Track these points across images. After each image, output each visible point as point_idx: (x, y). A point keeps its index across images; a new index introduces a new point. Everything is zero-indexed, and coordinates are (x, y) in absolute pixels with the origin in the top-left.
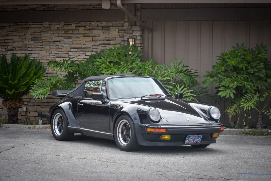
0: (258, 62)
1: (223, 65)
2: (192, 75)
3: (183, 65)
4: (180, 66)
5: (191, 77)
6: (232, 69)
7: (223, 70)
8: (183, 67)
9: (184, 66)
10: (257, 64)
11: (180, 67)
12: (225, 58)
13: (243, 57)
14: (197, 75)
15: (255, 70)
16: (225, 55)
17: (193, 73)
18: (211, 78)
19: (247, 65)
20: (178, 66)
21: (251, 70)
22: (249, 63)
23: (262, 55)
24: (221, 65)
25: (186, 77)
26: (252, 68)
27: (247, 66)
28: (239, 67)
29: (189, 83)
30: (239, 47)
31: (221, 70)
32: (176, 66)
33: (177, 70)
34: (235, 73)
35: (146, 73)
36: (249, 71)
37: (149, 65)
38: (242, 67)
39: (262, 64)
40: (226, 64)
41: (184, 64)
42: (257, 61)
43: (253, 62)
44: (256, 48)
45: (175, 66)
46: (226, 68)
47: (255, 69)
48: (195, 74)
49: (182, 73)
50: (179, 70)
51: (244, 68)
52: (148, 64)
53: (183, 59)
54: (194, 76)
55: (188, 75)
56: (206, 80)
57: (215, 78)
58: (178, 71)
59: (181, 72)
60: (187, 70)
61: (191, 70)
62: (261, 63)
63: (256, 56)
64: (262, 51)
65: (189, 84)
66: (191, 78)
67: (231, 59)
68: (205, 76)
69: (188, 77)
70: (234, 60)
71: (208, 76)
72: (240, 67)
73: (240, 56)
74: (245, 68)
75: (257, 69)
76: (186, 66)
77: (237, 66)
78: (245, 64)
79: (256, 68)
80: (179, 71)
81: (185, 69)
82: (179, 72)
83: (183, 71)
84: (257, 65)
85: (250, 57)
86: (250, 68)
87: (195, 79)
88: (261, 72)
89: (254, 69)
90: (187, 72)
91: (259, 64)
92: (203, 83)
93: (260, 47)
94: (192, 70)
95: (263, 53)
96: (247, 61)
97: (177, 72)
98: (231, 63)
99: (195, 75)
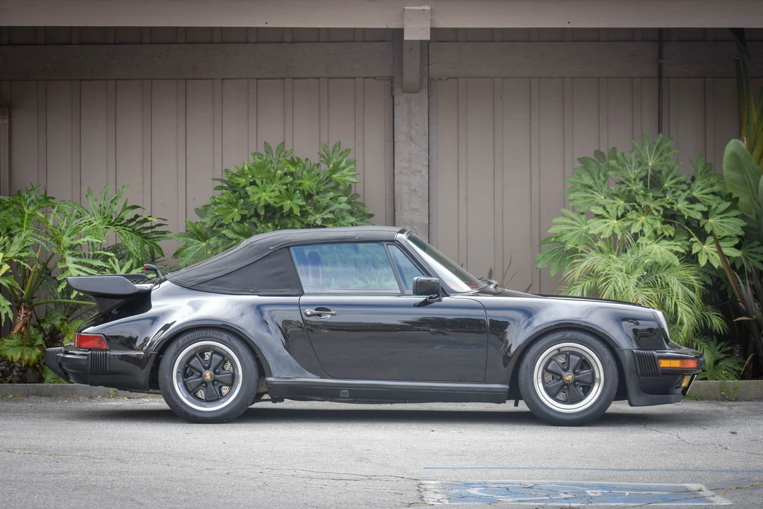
0: (332, 194)
1: (235, 205)
2: (149, 231)
3: (125, 204)
4: (115, 206)
5: (146, 238)
6: (262, 213)
7: (238, 218)
8: (125, 208)
9: (128, 206)
10: (331, 199)
11: (117, 208)
12: (239, 184)
13: (289, 179)
14: (164, 233)
15: (325, 217)
16: (238, 176)
17: (152, 227)
18: (200, 240)
19: (302, 201)
20: (110, 207)
21: (315, 218)
22: (308, 197)
23: (343, 174)
24: (230, 203)
25: (132, 239)
26: (318, 209)
27: (303, 206)
28: (281, 208)
29: (141, 257)
30: (273, 155)
31: (230, 216)
32: (105, 208)
33: (108, 219)
34: (270, 225)
35: (25, 226)
36: (311, 219)
37: (30, 203)
38: (291, 209)
39: (344, 199)
40: (242, 200)
41: (127, 201)
42: (329, 192)
43: (318, 193)
44: (322, 156)
45: (102, 208)
46: (246, 212)
47: (326, 214)
48: (157, 229)
49: (121, 225)
50: (111, 218)
51: (297, 211)
52: (28, 202)
53: (123, 187)
54: (154, 236)
55: (139, 233)
56: (186, 246)
57: (213, 241)
58: (109, 222)
59: (117, 222)
60: (137, 216)
61: (150, 219)
62: (341, 196)
63: (327, 178)
64: (343, 164)
65: (140, 259)
66: (146, 241)
67: (258, 187)
68: (180, 235)
69: (138, 237)
70: (268, 190)
71: (192, 235)
72: (286, 209)
73: (281, 178)
74: (299, 210)
75: (332, 212)
76: (134, 207)
77: (276, 206)
78: (299, 198)
79: (329, 210)
80: (113, 221)
81: (129, 215)
82: (113, 223)
83: (123, 222)
84: (331, 203)
85: (309, 180)
86: (311, 211)
87: (157, 243)
88: (343, 223)
89: (322, 212)
90: (134, 223)
91: (334, 199)
92: (176, 254)
93: (333, 153)
94: (150, 216)
95: (344, 168)
96: (303, 192)
97: (106, 223)
98: (259, 199)
99: (157, 232)
